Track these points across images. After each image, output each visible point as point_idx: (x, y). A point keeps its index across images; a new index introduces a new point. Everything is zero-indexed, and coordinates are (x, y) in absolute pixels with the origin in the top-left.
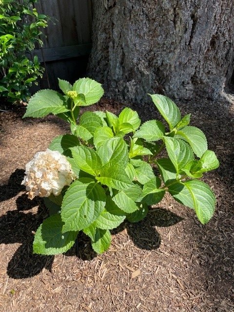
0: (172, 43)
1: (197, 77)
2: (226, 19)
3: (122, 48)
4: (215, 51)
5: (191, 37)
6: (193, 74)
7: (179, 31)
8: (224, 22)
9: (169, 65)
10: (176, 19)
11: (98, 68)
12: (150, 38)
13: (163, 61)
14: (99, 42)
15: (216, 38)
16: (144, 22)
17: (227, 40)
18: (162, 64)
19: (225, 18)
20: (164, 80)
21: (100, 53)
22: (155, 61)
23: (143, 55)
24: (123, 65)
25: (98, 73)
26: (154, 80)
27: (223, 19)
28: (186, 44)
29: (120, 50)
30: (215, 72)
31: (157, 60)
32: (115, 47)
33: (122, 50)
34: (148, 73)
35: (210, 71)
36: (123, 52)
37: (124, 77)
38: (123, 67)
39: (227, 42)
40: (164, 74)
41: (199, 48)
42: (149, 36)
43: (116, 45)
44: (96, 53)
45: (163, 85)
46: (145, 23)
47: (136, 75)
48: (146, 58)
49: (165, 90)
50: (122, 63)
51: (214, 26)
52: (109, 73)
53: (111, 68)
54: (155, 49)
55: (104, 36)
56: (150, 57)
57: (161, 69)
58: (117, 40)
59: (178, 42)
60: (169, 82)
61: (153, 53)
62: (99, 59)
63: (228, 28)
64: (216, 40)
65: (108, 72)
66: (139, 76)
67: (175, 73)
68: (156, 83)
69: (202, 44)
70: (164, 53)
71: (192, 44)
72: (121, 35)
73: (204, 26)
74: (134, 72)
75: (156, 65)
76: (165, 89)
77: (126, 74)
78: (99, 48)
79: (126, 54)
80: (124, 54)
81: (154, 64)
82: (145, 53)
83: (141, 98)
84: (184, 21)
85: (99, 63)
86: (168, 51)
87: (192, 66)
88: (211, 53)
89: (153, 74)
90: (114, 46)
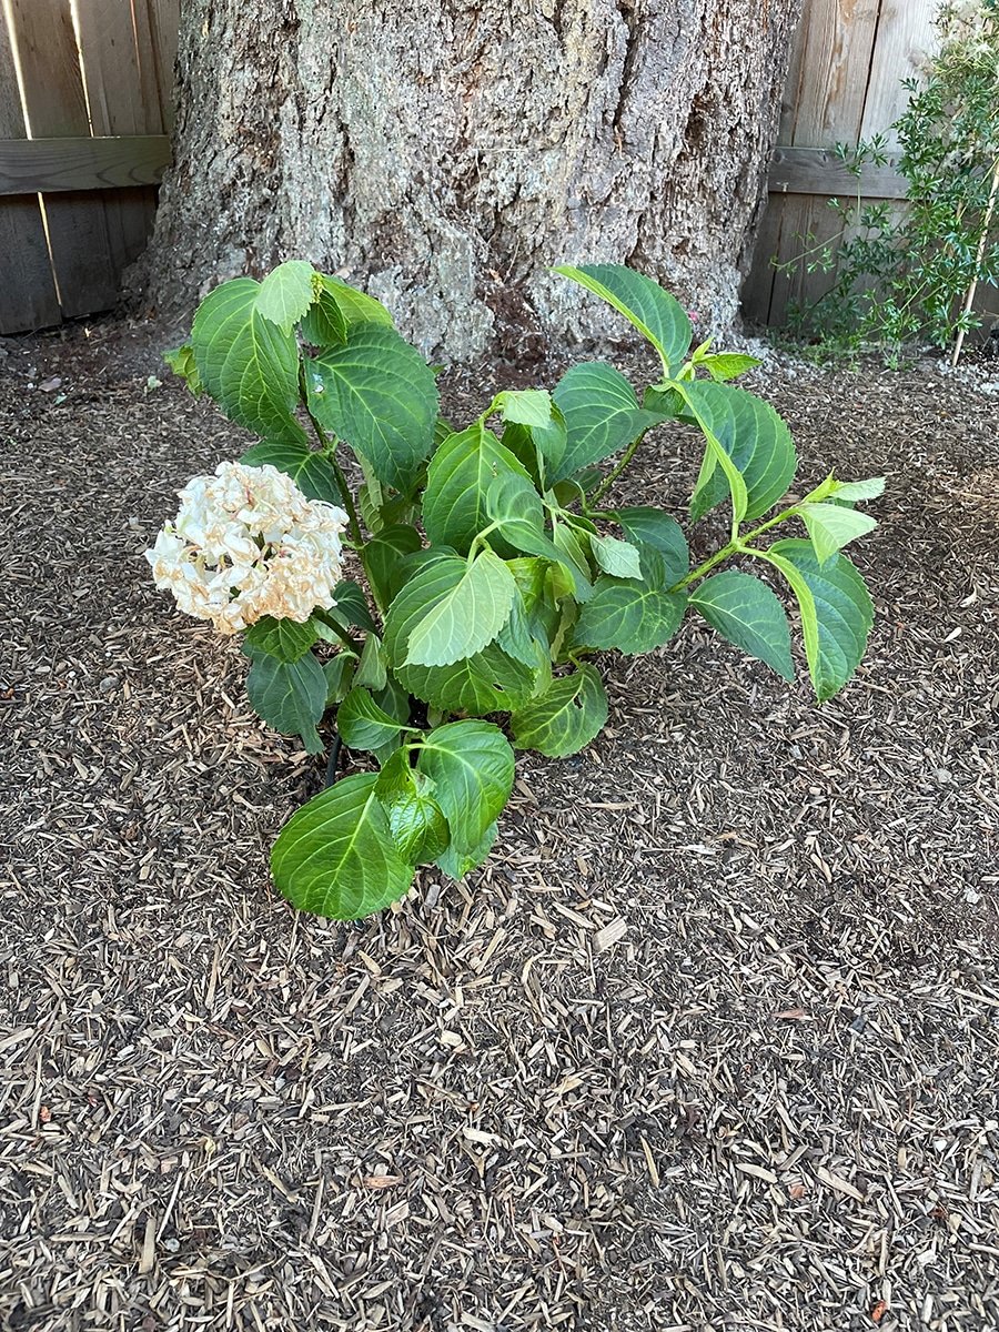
0: (551, 112)
1: (646, 261)
2: (736, 37)
3: (343, 128)
4: (705, 160)
5: (624, 92)
6: (633, 244)
7: (579, 63)
8: (728, 49)
9: (543, 201)
10: (565, 17)
11: (223, 221)
12: (462, 89)
13: (519, 186)
14: (224, 108)
15: (706, 106)
16: (436, 19)
17: (739, 123)
18: (516, 196)
19: (732, 34)
20: (524, 268)
21: (228, 153)
22: (484, 185)
23: (435, 159)
24: (349, 200)
25: (225, 241)
26: (486, 265)
27: (726, 37)
28: (605, 120)
29: (330, 135)
30: (703, 247)
31: (494, 182)
32: (310, 124)
33: (340, 136)
34: (459, 234)
35: (686, 240)
36: (346, 143)
37: (356, 253)
38: (350, 212)
39: (740, 131)
40: (523, 240)
41: (653, 139)
42: (454, 80)
43: (310, 114)
44: (209, 153)
45: (519, 286)
46: (440, 24)
47: (409, 243)
48: (448, 172)
49: (532, 306)
50: (340, 194)
51: (698, 57)
52: (285, 238)
53: (294, 212)
54: (481, 136)
55: (247, 77)
56: (462, 167)
57: (511, 217)
58: (316, 89)
59: (574, 106)
60: (547, 274)
61: (472, 151)
62: (227, 181)
63: (745, 75)
64: (706, 116)
65: (280, 231)
66: (422, 249)
67: (567, 237)
68: (491, 277)
69: (664, 122)
70: (521, 153)
71: (626, 120)
72: (333, 73)
73: (669, 52)
74: (401, 229)
75: (492, 201)
76: (530, 301)
77: (365, 242)
78: (226, 130)
79: (362, 152)
80: (352, 154)
81: (479, 200)
82: (440, 151)
83: (434, 342)
84: (597, 24)
85: (226, 197)
86: (539, 144)
87: (630, 212)
88: (689, 168)
89: (481, 240)
90: (302, 120)
